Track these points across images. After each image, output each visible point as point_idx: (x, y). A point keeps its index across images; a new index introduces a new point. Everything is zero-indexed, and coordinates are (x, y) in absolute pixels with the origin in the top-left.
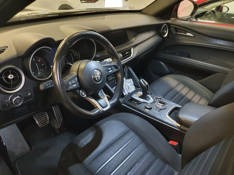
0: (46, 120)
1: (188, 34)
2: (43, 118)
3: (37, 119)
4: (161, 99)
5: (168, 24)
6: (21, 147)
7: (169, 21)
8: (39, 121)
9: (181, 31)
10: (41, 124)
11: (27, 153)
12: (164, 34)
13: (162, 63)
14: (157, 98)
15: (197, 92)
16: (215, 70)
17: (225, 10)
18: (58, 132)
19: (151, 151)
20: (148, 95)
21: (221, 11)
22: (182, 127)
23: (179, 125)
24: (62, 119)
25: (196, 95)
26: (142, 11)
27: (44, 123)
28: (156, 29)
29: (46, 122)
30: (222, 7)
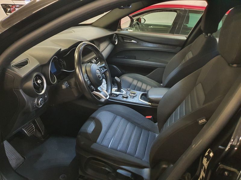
0: (33, 129)
1: (133, 41)
2: (30, 128)
3: (26, 129)
4: (130, 90)
5: (116, 34)
6: (15, 158)
7: (117, 32)
8: (27, 130)
9: (127, 39)
10: (30, 133)
11: (22, 163)
12: (116, 42)
13: (115, 66)
14: (128, 90)
15: (147, 84)
16: (156, 66)
17: (142, 21)
18: (43, 139)
19: (136, 126)
20: (121, 89)
21: (140, 22)
22: (153, 105)
23: (150, 104)
24: (43, 126)
25: (148, 86)
26: (93, 24)
27: (32, 132)
28: (109, 39)
29: (33, 131)
30: (141, 19)
